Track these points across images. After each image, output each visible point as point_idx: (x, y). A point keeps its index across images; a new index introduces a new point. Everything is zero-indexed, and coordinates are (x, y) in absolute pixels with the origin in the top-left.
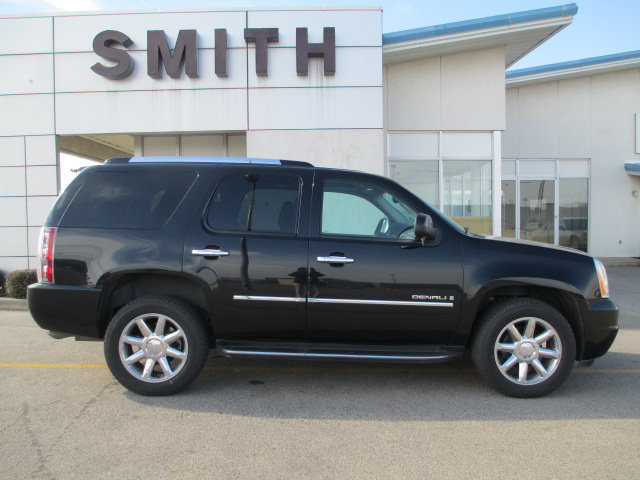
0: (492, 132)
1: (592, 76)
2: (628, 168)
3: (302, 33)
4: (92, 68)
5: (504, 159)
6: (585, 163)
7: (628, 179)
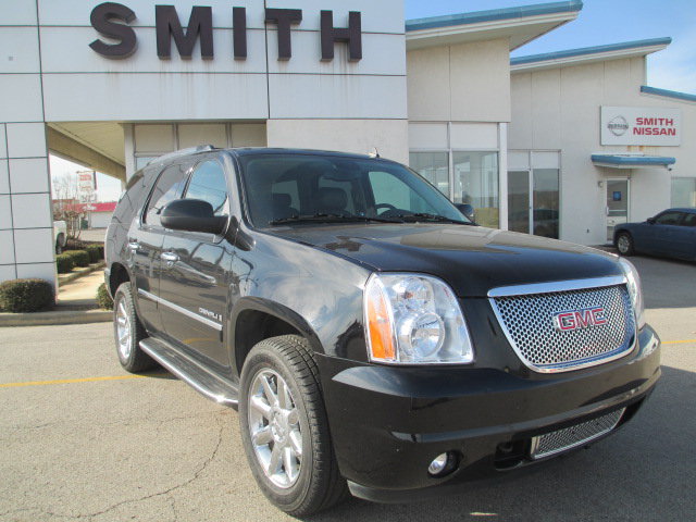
0: (498, 123)
1: (561, 69)
2: (594, 159)
3: (326, 16)
4: (90, 45)
5: (509, 150)
6: (556, 155)
7: (594, 169)
